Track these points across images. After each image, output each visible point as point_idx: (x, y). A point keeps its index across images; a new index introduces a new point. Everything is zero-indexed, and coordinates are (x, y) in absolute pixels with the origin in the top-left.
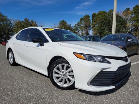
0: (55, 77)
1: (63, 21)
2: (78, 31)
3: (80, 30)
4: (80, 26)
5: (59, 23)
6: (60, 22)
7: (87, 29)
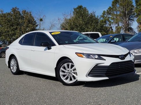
0: (62, 75)
1: (80, 7)
2: (110, 25)
3: (112, 21)
4: (113, 15)
5: (73, 10)
6: (75, 9)
7: (127, 19)
